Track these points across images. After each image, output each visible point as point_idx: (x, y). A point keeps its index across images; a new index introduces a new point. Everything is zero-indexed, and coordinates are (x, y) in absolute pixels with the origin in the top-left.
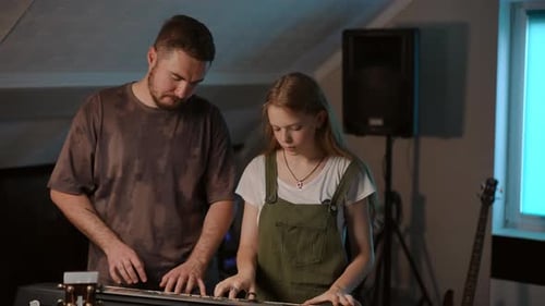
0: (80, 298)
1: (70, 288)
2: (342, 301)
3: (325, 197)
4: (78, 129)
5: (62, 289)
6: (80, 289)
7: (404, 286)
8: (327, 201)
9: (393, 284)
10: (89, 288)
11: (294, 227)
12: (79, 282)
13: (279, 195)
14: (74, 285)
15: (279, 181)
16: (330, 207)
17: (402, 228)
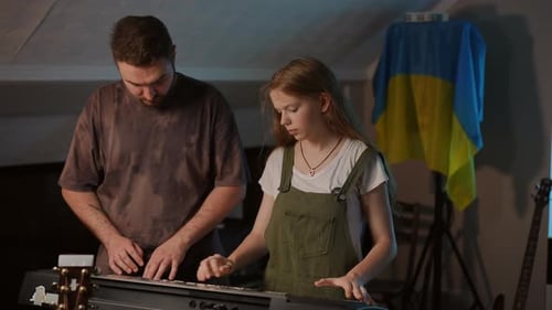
0: (74, 281)
1: (64, 270)
2: (357, 296)
3: (335, 185)
4: (81, 126)
5: (56, 271)
6: (74, 272)
7: (457, 291)
8: (337, 189)
9: (444, 289)
10: (83, 271)
11: (302, 217)
12: (73, 265)
13: (293, 185)
14: (68, 268)
15: (294, 171)
16: (338, 196)
17: (454, 230)
